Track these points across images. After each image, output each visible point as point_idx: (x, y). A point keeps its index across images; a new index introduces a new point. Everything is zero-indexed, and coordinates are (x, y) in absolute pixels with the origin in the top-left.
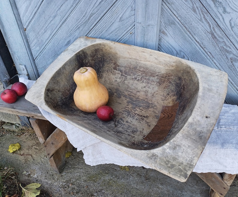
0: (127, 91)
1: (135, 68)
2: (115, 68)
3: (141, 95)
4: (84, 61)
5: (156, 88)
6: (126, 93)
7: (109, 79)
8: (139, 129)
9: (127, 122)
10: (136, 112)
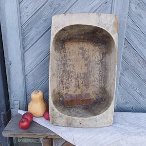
0: (91, 68)
1: (106, 69)
2: (103, 54)
3: (92, 79)
4: (97, 33)
5: (98, 86)
6: (90, 69)
7: (95, 52)
8: (70, 89)
9: (71, 81)
10: (80, 81)
